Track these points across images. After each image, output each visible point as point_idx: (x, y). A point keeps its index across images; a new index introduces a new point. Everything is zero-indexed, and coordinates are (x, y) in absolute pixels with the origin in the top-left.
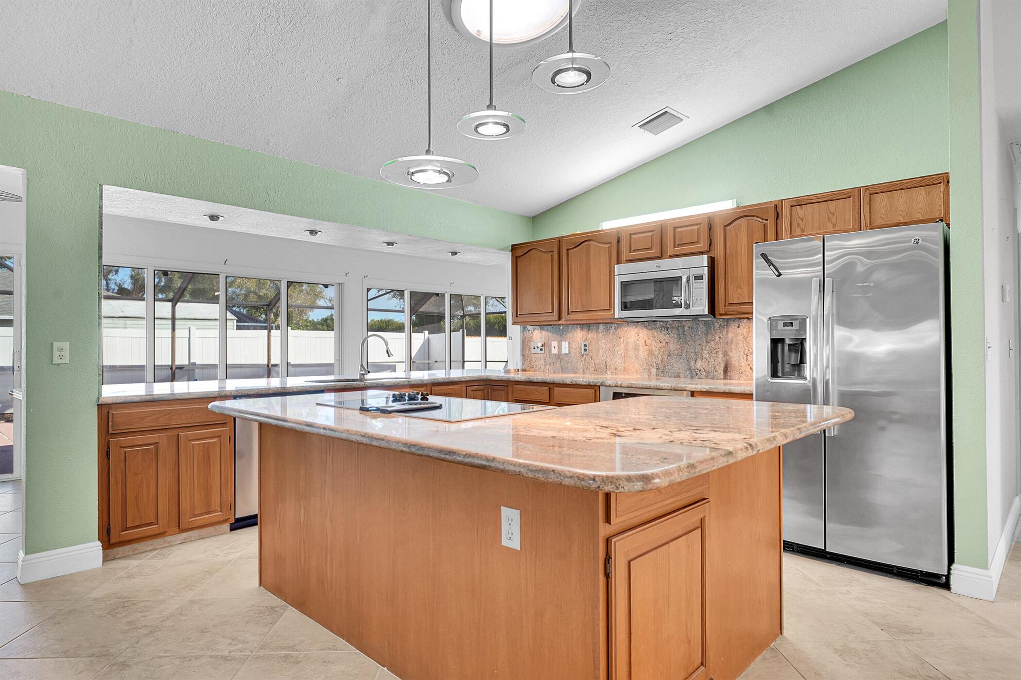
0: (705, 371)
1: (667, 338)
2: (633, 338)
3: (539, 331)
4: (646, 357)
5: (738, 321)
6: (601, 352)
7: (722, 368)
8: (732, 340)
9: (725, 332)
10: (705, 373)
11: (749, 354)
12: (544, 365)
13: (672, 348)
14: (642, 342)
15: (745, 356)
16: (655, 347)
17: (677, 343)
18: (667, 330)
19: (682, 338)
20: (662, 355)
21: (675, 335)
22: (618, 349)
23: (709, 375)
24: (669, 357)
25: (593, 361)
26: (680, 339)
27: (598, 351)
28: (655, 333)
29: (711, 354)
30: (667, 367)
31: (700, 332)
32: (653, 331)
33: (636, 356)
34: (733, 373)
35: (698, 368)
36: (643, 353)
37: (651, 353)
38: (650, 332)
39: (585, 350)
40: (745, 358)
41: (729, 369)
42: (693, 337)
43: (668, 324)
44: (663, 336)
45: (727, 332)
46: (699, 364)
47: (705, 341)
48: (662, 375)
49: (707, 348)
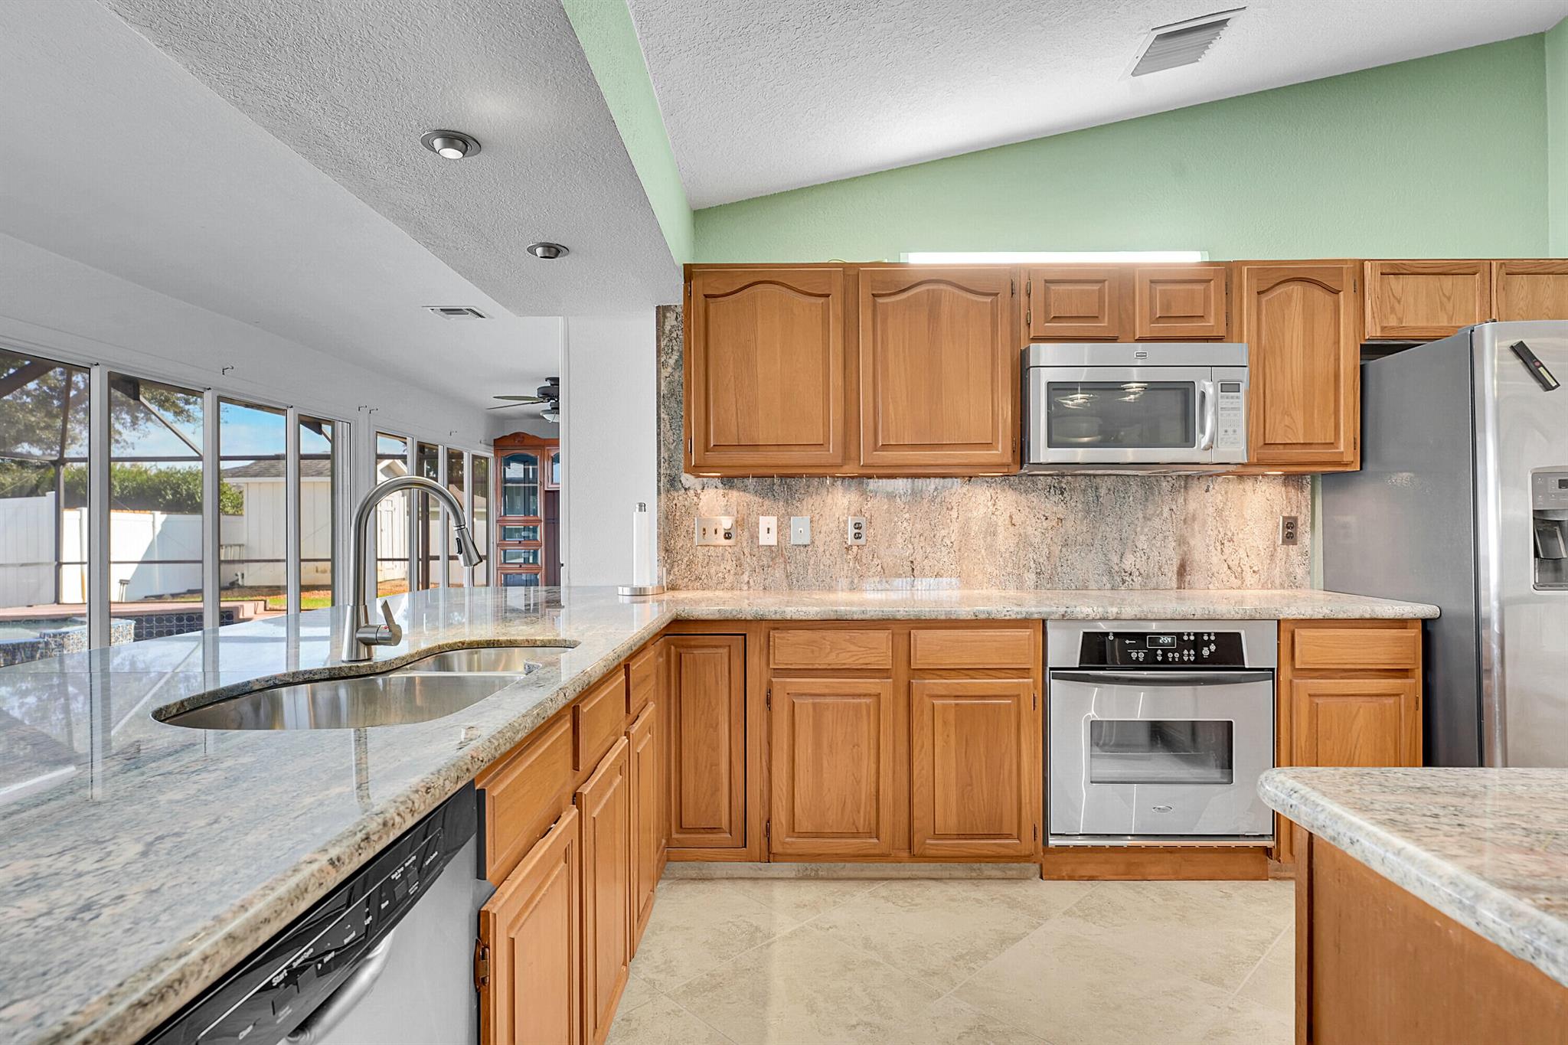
0: (1140, 574)
1: (1060, 509)
2: (982, 510)
3: (721, 491)
4: (1012, 549)
5: (1207, 481)
6: (899, 539)
7: (1175, 569)
8: (1194, 515)
9: (1181, 500)
10: (1140, 578)
11: (1225, 542)
12: (735, 574)
13: (1071, 531)
14: (1002, 521)
15: (1218, 544)
16: (1033, 530)
17: (1082, 521)
18: (1062, 493)
19: (1094, 510)
20: (1049, 546)
21: (1080, 506)
22: (943, 533)
23: (1150, 584)
24: (1064, 550)
25: (876, 561)
26: (1088, 512)
27: (893, 536)
28: (1035, 500)
29: (1154, 542)
30: (1059, 569)
31: (1131, 499)
32: (1030, 496)
33: (989, 547)
34: (1195, 577)
35: (1127, 569)
36: (1005, 540)
37: (1024, 541)
38: (1023, 498)
39: (858, 536)
40: (1219, 548)
41: (1188, 569)
42: (1117, 509)
43: (1064, 481)
44: (1051, 506)
45: (1185, 500)
46: (1129, 562)
47: (1140, 515)
48: (1049, 586)
49: (1146, 530)
